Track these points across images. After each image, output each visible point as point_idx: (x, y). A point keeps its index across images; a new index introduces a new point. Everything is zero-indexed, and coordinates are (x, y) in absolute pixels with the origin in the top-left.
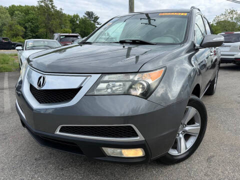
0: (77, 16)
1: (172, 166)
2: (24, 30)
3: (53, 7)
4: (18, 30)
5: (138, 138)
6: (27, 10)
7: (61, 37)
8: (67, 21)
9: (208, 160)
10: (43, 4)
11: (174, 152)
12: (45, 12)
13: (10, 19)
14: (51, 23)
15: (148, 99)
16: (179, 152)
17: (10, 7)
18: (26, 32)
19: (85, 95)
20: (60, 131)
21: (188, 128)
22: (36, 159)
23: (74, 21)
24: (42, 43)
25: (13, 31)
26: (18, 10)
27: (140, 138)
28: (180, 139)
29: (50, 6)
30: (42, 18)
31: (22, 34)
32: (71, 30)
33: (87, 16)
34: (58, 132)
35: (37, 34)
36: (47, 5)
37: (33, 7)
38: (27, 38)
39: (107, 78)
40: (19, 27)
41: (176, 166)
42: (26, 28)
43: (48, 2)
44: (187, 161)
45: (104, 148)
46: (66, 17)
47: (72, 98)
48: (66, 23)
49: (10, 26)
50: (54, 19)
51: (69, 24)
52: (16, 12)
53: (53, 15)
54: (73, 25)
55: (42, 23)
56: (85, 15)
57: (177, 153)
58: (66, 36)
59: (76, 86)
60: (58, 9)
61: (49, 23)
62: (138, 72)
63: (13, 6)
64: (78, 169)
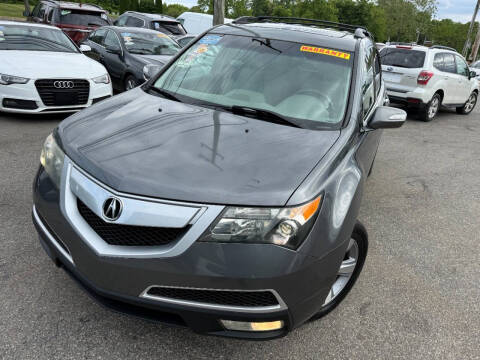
5: (278, 307)
7: (63, 13)
15: (298, 250)
19: (197, 241)
27: (281, 306)
34: (145, 295)
44: (332, 314)
58: (74, 11)
62: (284, 206)
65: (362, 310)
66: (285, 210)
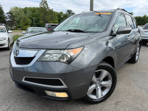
0: (62, 13)
1: (92, 105)
2: (31, 21)
3: (48, 8)
4: (28, 21)
6: (33, 10)
7: (49, 26)
8: (56, 16)
9: (116, 103)
10: (42, 6)
11: (94, 97)
12: (43, 11)
13: (24, 15)
14: (46, 17)
15: (70, 65)
16: (97, 97)
17: (24, 8)
18: (32, 23)
19: (36, 61)
20: (25, 80)
21: (103, 83)
22: (17, 95)
23: (60, 16)
24: (37, 29)
25: (25, 22)
26: (29, 10)
27: (64, 86)
28: (98, 89)
29: (46, 7)
30: (42, 14)
31: (30, 23)
32: (58, 21)
33: (67, 13)
34: (23, 81)
35: (38, 23)
36: (44, 7)
37: (37, 8)
38: (33, 26)
39: (49, 52)
40: (29, 20)
41: (95, 105)
42: (32, 20)
43: (45, 5)
44: (103, 103)
45: (46, 91)
46: (55, 13)
47: (30, 63)
48: (55, 17)
49: (24, 19)
50: (48, 15)
51: (57, 18)
52: (28, 11)
53: (47, 13)
54: (60, 18)
55: (41, 17)
56: (67, 12)
57: (96, 97)
58: (52, 25)
59: (32, 56)
60: (51, 9)
61: (45, 17)
63: (26, 8)
64: (38, 102)
65: (117, 104)
66: (66, 50)
